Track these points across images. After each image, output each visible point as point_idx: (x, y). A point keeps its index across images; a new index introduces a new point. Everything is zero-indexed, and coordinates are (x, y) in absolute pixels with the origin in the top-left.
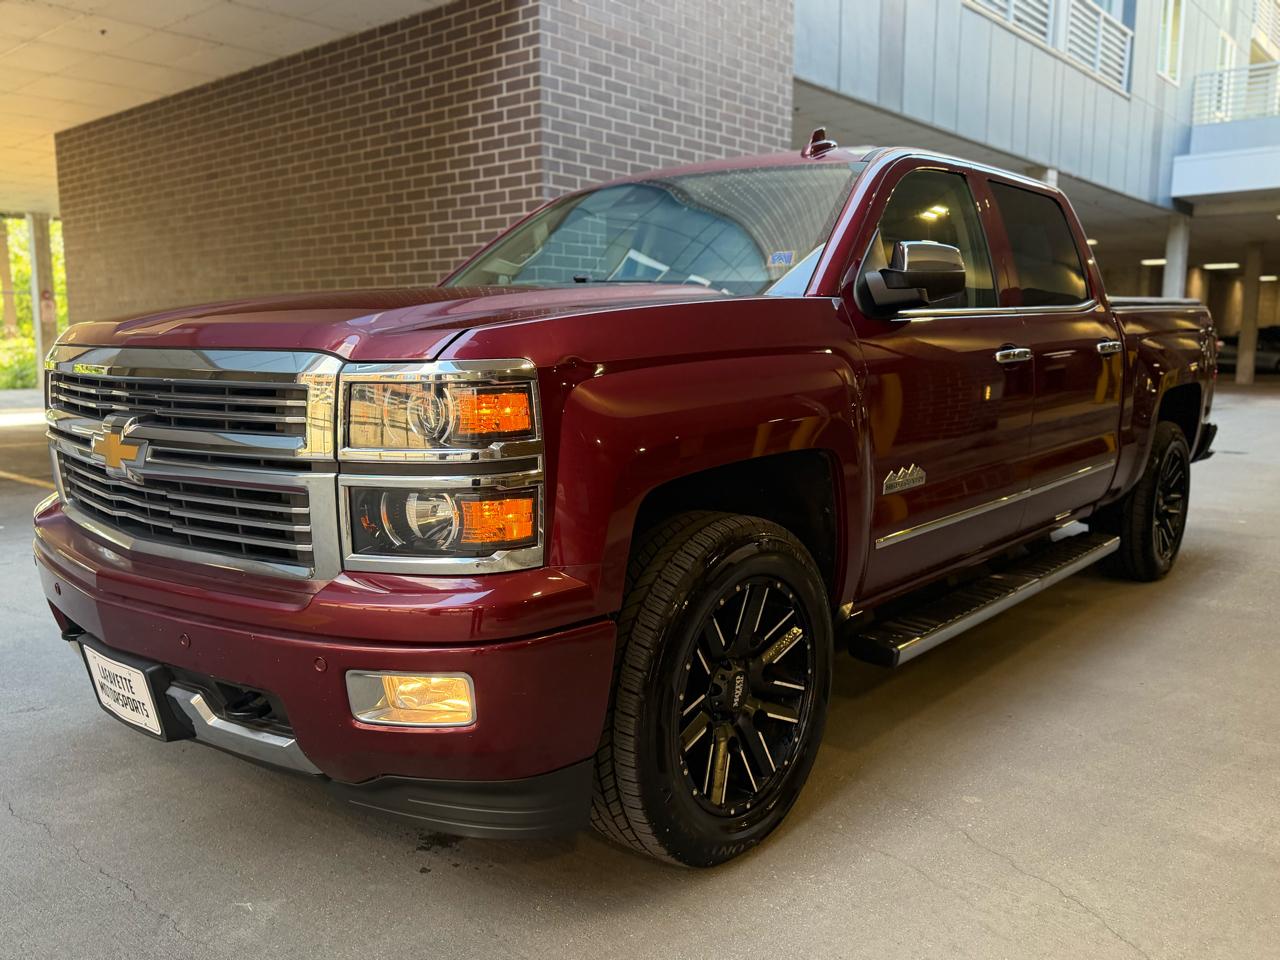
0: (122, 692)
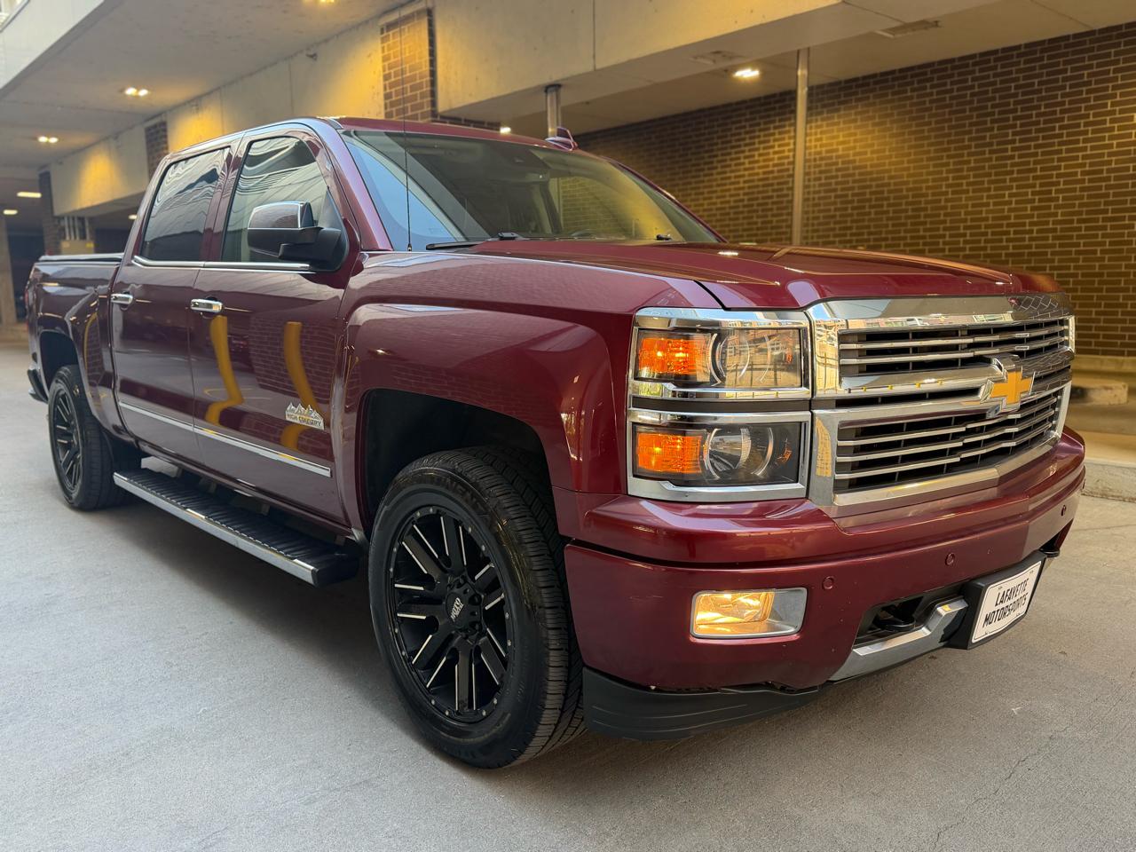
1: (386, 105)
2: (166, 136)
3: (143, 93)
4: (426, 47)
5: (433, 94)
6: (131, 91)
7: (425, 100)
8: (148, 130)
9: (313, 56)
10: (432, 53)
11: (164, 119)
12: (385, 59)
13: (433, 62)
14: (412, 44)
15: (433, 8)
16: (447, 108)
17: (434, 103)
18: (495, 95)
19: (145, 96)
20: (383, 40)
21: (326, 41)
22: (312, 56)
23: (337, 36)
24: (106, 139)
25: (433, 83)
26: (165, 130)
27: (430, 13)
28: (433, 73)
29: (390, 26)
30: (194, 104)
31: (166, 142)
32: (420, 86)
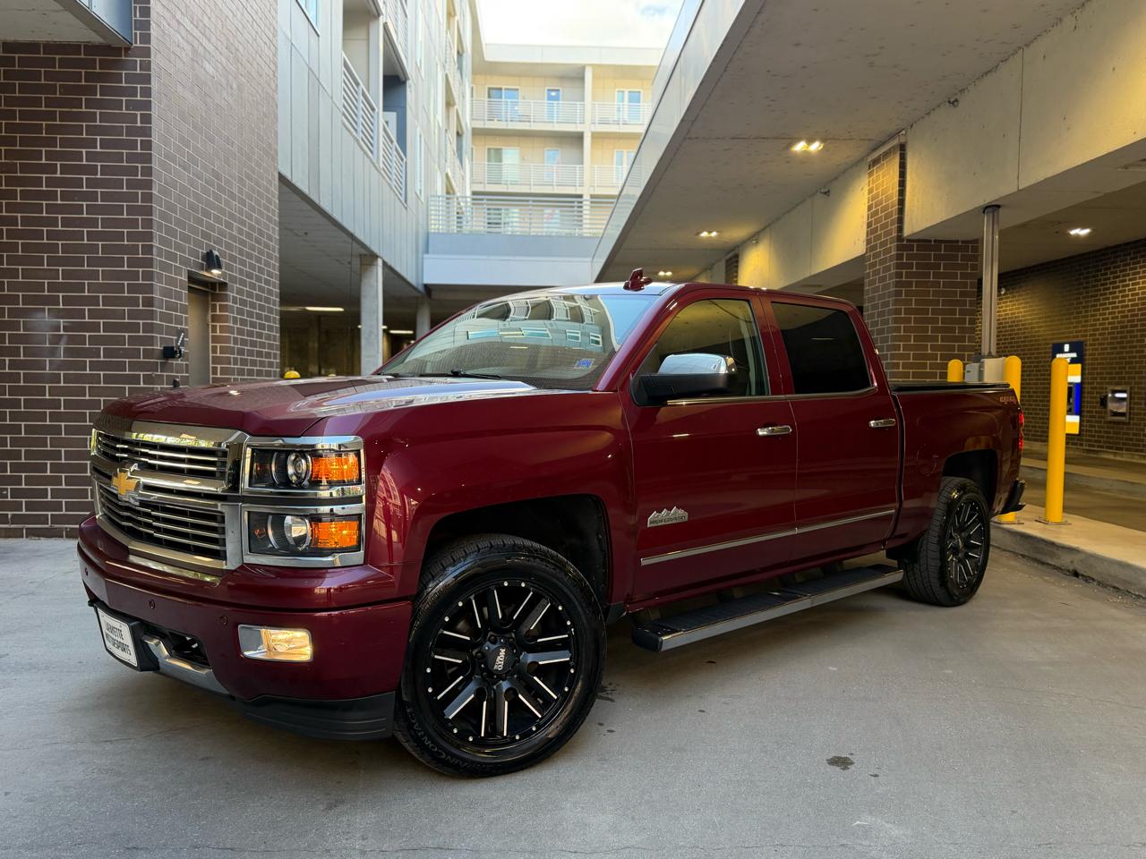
0: (116, 638)
1: (867, 232)
2: (737, 267)
3: (714, 234)
4: (897, 179)
5: (901, 220)
6: (705, 234)
7: (893, 227)
8: (727, 261)
9: (827, 193)
10: (902, 184)
11: (736, 252)
12: (870, 191)
13: (902, 192)
14: (887, 177)
15: (906, 142)
16: (910, 233)
17: (900, 229)
18: (944, 219)
19: (716, 237)
20: (870, 174)
21: (836, 178)
22: (825, 193)
23: (843, 173)
24: (705, 270)
25: (901, 210)
26: (737, 262)
27: (902, 147)
28: (901, 202)
29: (876, 162)
30: (754, 239)
31: (737, 272)
32: (890, 214)
